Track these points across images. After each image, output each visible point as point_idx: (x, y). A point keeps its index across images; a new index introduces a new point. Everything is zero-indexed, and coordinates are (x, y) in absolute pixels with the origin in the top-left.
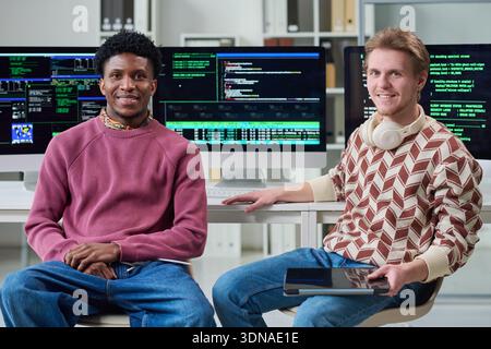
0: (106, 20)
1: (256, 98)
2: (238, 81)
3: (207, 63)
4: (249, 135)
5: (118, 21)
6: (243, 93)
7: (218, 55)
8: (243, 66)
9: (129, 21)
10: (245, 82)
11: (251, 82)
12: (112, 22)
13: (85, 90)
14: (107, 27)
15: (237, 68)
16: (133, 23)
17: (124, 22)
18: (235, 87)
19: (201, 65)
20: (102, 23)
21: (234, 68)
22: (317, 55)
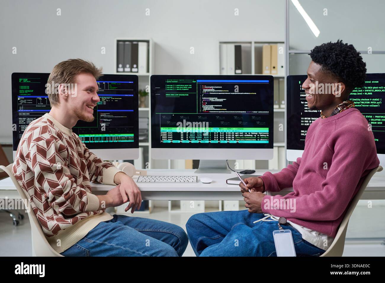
0: (120, 66)
1: (225, 111)
2: (212, 99)
3: (190, 87)
4: (219, 136)
5: (128, 66)
6: (216, 107)
7: (198, 81)
8: (216, 89)
9: (135, 66)
10: (217, 100)
11: (221, 100)
12: (124, 67)
13: (103, 105)
14: (121, 69)
15: (211, 90)
16: (137, 67)
17: (132, 67)
18: (210, 103)
19: (185, 88)
20: (118, 67)
21: (209, 90)
22: (267, 81)
